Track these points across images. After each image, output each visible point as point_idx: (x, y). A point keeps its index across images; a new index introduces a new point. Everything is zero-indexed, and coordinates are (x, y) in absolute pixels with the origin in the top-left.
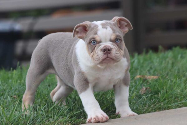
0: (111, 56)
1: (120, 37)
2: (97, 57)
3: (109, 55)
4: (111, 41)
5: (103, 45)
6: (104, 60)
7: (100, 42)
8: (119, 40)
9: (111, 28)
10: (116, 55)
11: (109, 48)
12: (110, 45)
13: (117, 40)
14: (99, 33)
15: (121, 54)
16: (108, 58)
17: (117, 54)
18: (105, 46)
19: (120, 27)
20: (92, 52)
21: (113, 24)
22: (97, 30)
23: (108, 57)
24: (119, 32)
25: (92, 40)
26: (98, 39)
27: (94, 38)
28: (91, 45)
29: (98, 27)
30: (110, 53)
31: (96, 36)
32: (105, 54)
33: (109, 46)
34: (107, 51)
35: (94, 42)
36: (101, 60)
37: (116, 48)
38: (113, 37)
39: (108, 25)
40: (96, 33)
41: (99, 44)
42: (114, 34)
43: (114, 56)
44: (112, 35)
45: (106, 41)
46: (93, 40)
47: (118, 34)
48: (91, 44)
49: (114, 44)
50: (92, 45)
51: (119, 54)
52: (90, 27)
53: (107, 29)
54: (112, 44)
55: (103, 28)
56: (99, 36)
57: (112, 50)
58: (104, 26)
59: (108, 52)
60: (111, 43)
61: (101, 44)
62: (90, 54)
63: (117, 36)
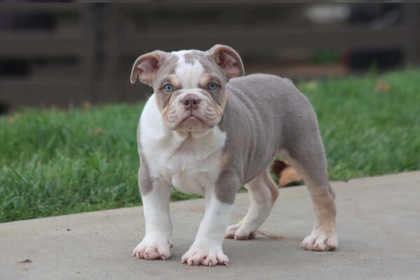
0: (198, 115)
1: (219, 82)
2: (173, 115)
3: (194, 112)
4: (200, 86)
5: (184, 94)
6: (184, 120)
7: (179, 87)
8: (215, 87)
9: (202, 63)
10: (208, 112)
11: (196, 99)
12: (197, 92)
13: (213, 86)
14: (179, 71)
15: (217, 112)
16: (192, 118)
17: (210, 110)
18: (188, 95)
19: (219, 65)
20: (164, 107)
21: (208, 56)
22: (176, 66)
23: (192, 116)
24: (216, 72)
25: (164, 84)
26: (175, 81)
27: (168, 80)
28: (164, 93)
29: (178, 60)
30: (196, 108)
31: (172, 76)
32: (187, 109)
33: (196, 96)
34: (191, 103)
35: (169, 88)
36: (179, 120)
37: (209, 100)
38: (204, 80)
39: (196, 58)
40: (173, 72)
41: (178, 91)
42: (207, 75)
43: (203, 113)
44: (202, 76)
45: (190, 87)
46: (166, 83)
47: (214, 74)
48: (164, 90)
49: (205, 91)
50: (166, 92)
51: (214, 112)
52: (164, 59)
53: (193, 64)
54: (201, 92)
55: (186, 62)
56: (177, 77)
57: (202, 102)
58: (189, 59)
59: (193, 105)
60: (200, 90)
61: (181, 91)
62: (161, 112)
63: (212, 78)
